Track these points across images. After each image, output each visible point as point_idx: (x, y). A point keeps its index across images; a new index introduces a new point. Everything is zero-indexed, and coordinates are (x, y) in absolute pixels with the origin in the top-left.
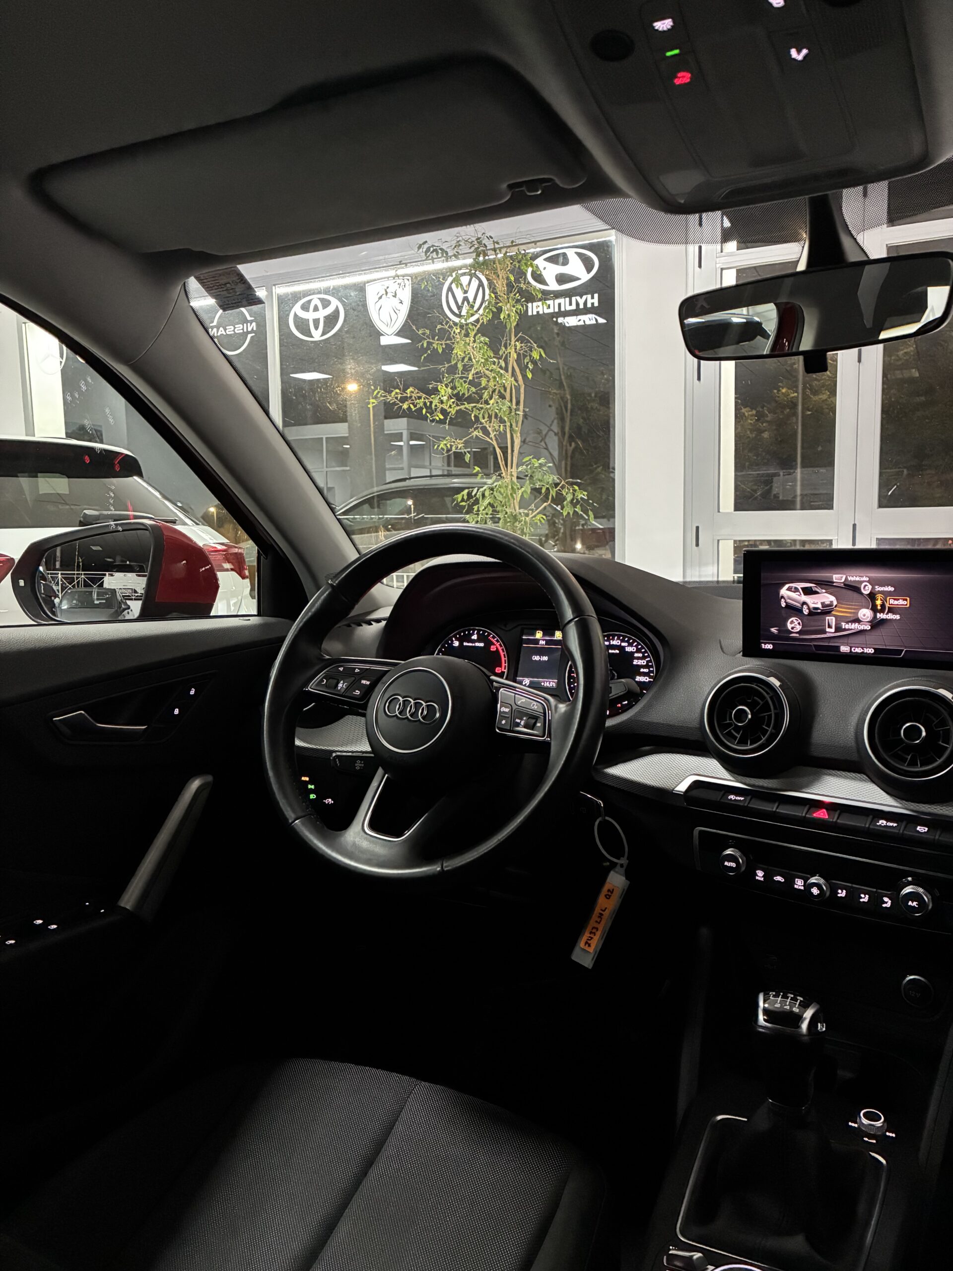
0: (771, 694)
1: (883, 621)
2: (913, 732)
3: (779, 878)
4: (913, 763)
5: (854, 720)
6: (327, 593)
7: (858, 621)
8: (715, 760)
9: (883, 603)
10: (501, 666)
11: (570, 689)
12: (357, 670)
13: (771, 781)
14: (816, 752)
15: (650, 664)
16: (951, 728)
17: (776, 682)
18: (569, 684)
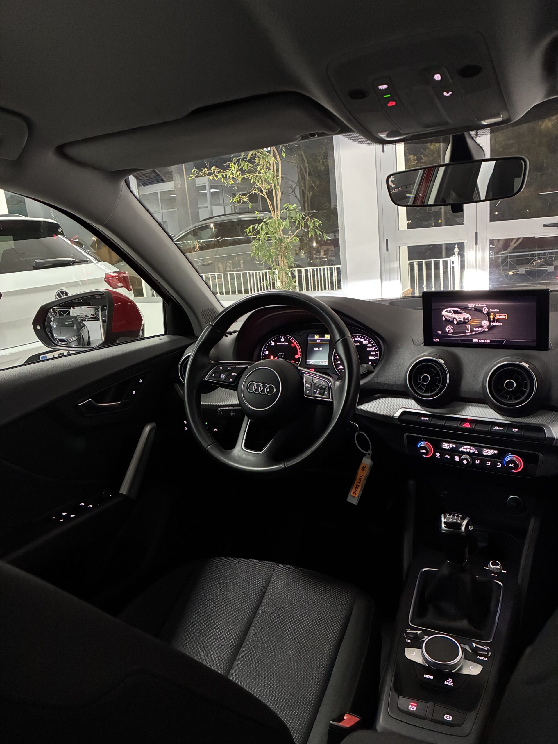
0: (440, 368)
2: (510, 385)
3: (447, 456)
4: (510, 399)
5: (481, 379)
6: (210, 329)
7: (481, 326)
8: (413, 400)
9: (494, 317)
10: (298, 355)
11: (335, 365)
12: (229, 368)
13: (442, 409)
14: (463, 395)
15: (376, 350)
16: (528, 381)
17: (442, 361)
18: (335, 362)
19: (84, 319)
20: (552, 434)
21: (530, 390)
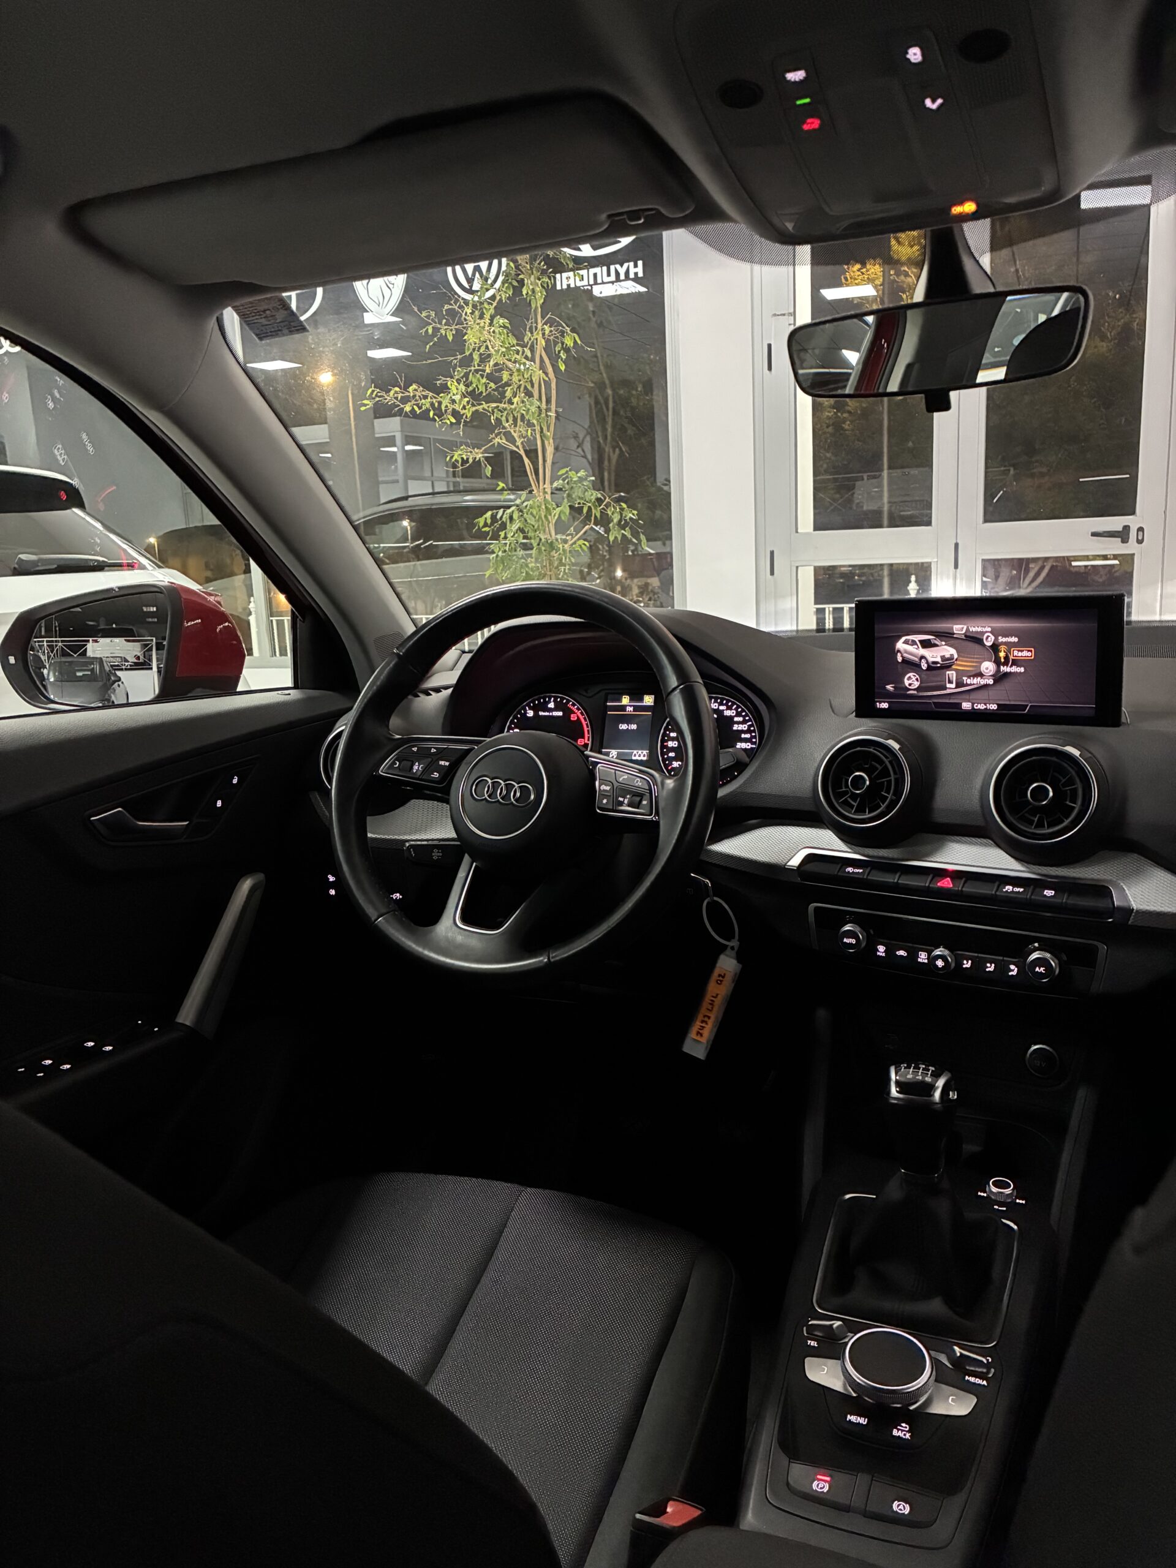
0: (890, 759)
1: (1006, 674)
2: (1040, 792)
3: (902, 953)
4: (1040, 825)
5: (978, 783)
6: (393, 663)
7: (980, 675)
8: (830, 831)
9: (1007, 655)
10: (583, 737)
11: (664, 760)
12: (433, 750)
13: (892, 850)
14: (940, 818)
15: (752, 728)
16: (1079, 786)
17: (895, 745)
18: (663, 754)
19: (118, 666)
20: (1128, 900)
21: (1083, 804)
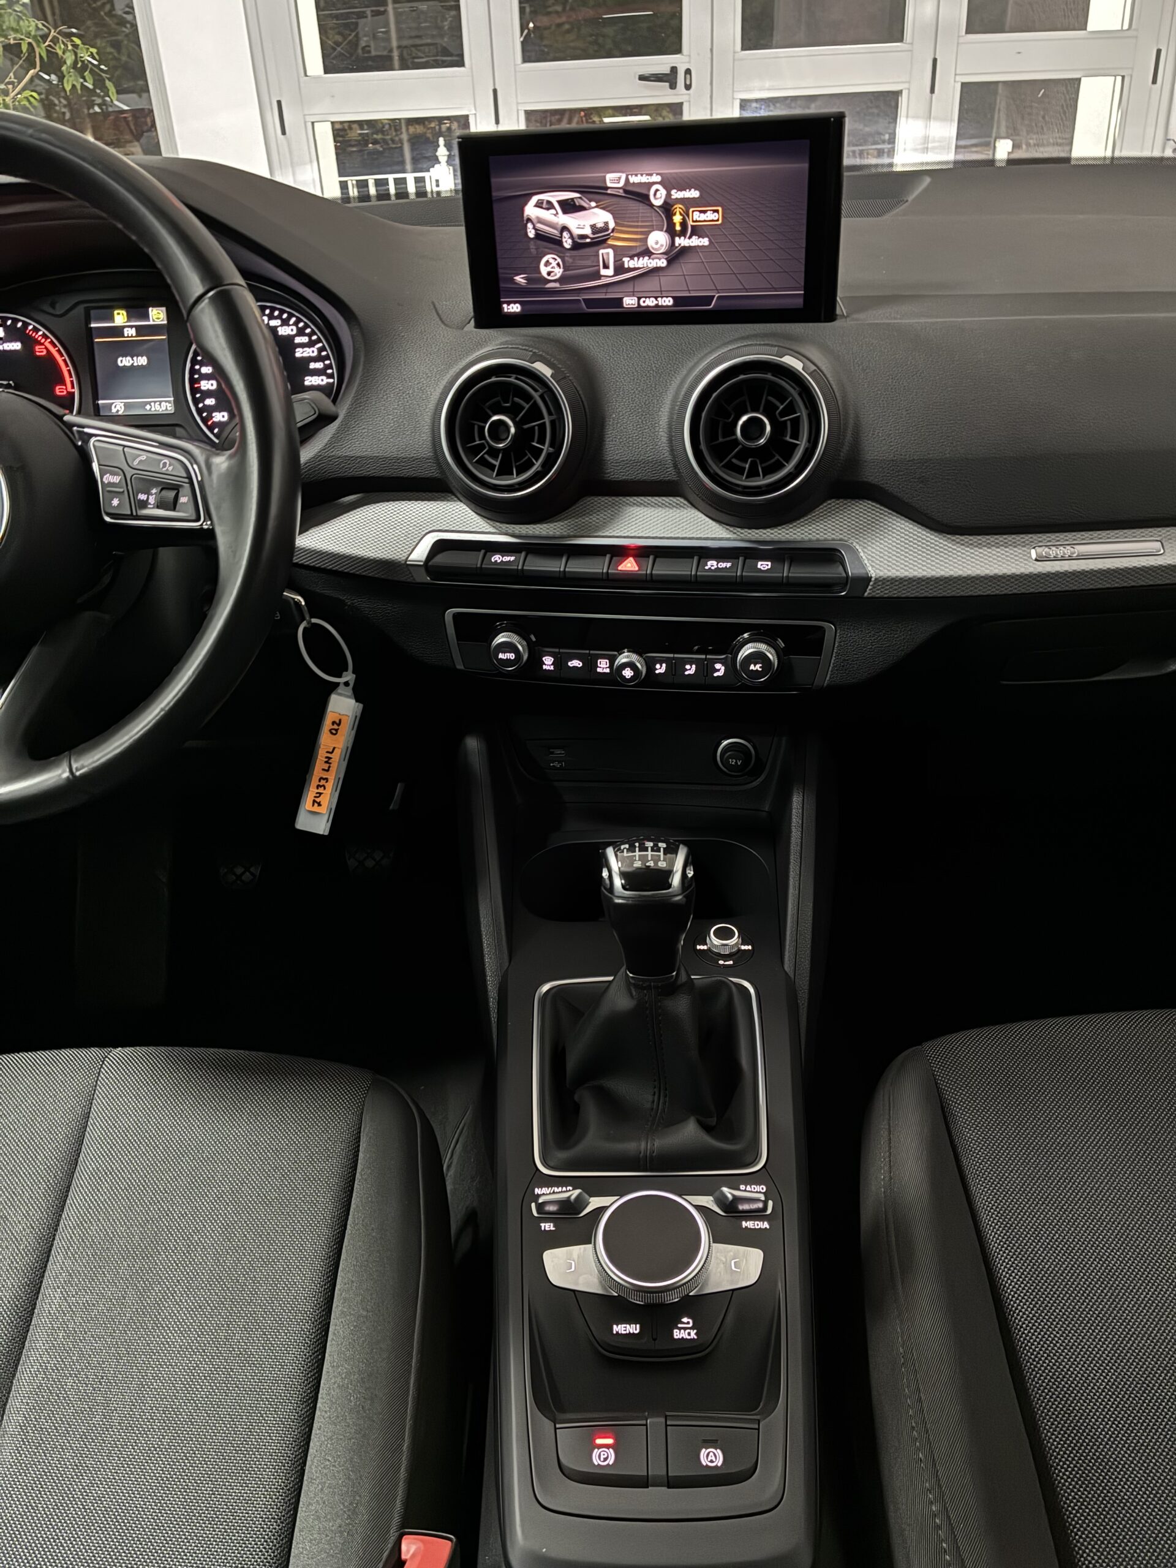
0: (541, 391)
1: (685, 250)
2: (754, 428)
3: (576, 663)
4: (753, 473)
5: (662, 417)
7: (647, 253)
8: (463, 504)
9: (684, 219)
10: (63, 383)
13: (552, 524)
14: (613, 474)
15: (324, 353)
16: (803, 413)
17: (544, 370)
18: (196, 402)
20: (864, 567)
21: (809, 440)
